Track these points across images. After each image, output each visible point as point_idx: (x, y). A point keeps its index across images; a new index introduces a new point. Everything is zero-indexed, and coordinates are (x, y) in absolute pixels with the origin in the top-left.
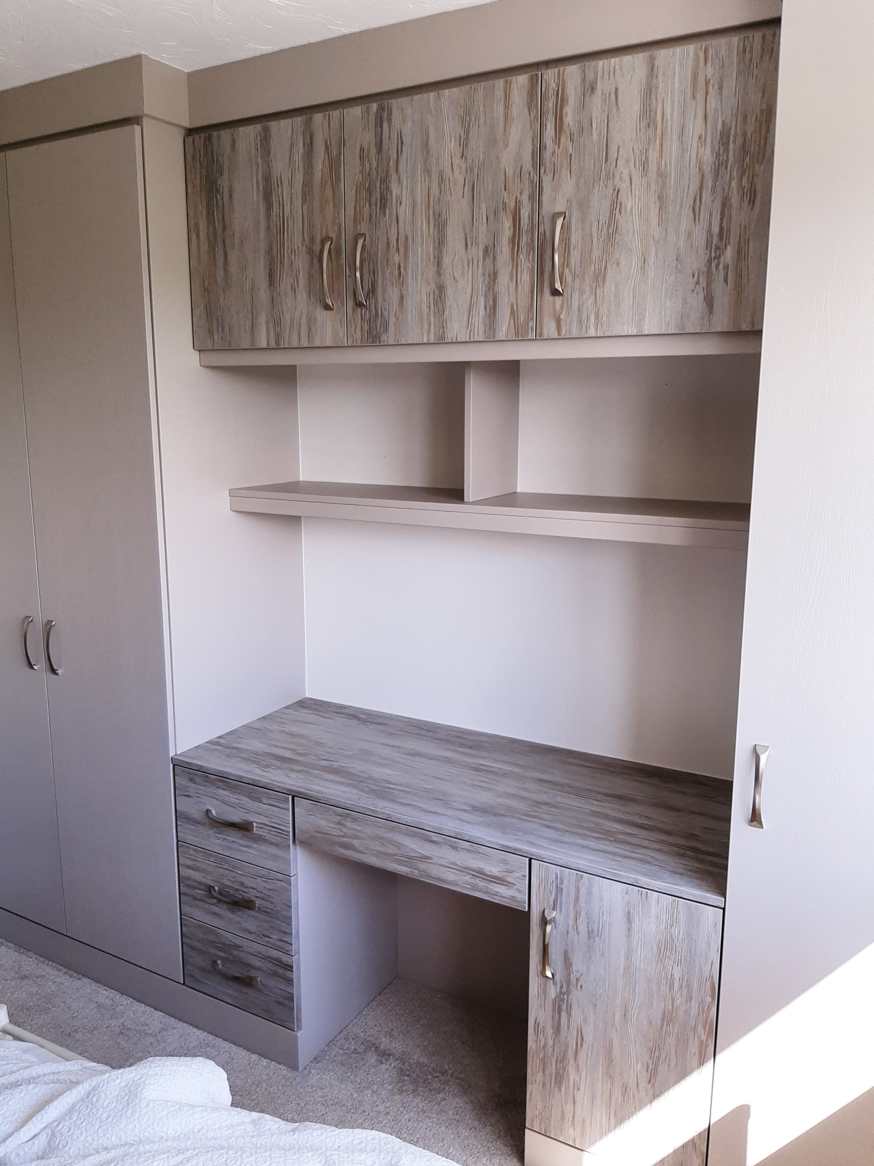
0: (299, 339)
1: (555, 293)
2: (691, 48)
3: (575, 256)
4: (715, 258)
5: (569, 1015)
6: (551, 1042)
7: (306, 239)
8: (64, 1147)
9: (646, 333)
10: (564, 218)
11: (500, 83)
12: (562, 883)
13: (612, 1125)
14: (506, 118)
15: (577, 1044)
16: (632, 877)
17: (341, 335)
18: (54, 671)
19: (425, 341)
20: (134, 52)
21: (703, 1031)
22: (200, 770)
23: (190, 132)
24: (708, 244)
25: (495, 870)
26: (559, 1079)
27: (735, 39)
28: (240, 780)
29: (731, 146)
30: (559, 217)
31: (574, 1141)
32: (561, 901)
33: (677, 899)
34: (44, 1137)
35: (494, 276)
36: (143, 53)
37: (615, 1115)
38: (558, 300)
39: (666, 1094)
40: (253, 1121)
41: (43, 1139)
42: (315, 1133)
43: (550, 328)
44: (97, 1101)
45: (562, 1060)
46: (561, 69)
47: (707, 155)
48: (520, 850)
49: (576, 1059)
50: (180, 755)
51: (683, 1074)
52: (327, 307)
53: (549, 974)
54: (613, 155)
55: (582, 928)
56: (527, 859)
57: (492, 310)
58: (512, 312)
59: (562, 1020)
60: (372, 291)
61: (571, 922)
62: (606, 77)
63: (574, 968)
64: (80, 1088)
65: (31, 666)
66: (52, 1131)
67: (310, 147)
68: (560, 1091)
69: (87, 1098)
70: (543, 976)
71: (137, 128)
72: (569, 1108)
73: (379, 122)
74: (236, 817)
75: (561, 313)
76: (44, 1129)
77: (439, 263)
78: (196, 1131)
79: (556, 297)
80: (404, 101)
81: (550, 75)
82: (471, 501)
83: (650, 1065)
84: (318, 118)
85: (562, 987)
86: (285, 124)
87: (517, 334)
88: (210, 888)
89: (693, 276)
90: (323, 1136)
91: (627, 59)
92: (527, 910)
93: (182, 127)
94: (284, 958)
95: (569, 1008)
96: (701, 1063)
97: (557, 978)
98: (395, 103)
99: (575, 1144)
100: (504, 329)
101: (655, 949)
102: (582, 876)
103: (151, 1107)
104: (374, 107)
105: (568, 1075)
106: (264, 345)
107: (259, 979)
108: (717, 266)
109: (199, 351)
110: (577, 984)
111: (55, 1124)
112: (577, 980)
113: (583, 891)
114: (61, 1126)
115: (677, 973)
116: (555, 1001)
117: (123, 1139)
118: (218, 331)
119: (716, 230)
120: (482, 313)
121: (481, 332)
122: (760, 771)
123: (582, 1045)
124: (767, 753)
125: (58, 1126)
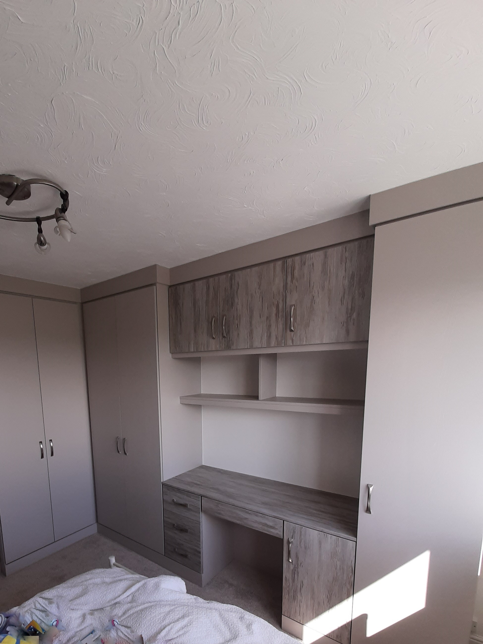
0: (204, 348)
1: (291, 331)
2: (340, 248)
3: (298, 318)
4: (349, 317)
5: (298, 575)
6: (291, 585)
7: (207, 317)
8: (137, 600)
9: (324, 343)
10: (294, 307)
11: (272, 265)
12: (295, 529)
13: (314, 615)
14: (274, 276)
15: (301, 587)
16: (321, 529)
17: (218, 347)
18: (125, 454)
19: (246, 348)
20: (153, 264)
21: (349, 585)
22: (171, 486)
23: (170, 287)
24: (347, 313)
25: (271, 524)
26: (294, 598)
27: (356, 243)
28: (184, 490)
29: (355, 279)
30: (292, 306)
31: (300, 621)
32: (295, 536)
33: (338, 537)
34: (131, 596)
35: (270, 326)
36: (157, 264)
37: (315, 613)
38: (292, 333)
39: (334, 607)
40: (195, 599)
41: (130, 598)
42: (215, 604)
43: (290, 342)
44: (147, 586)
45: (295, 592)
46: (293, 258)
47: (346, 282)
48: (280, 517)
49: (300, 591)
50: (164, 481)
51: (341, 600)
52: (214, 338)
53: (290, 561)
54: (312, 285)
55: (303, 545)
56: (282, 521)
57: (269, 337)
58: (276, 338)
59: (295, 577)
60: (228, 332)
61: (299, 543)
62: (309, 259)
63: (300, 559)
64: (141, 582)
65: (119, 452)
66: (133, 595)
67: (208, 288)
68: (295, 602)
69: (143, 585)
70: (288, 561)
71: (155, 287)
72: (298, 609)
73: (231, 279)
74: (182, 502)
75: (294, 337)
76: (130, 594)
77: (251, 323)
78: (177, 599)
79: (292, 332)
80: (240, 272)
81: (289, 261)
82: (261, 399)
83: (328, 595)
84: (211, 280)
85: (295, 566)
86: (200, 282)
87: (278, 344)
88: (174, 525)
89: (341, 323)
90: (218, 605)
91: (317, 253)
92: (282, 538)
93: (167, 285)
94: (198, 549)
95: (298, 573)
96: (348, 597)
97: (294, 562)
98: (236, 273)
99: (300, 622)
100: (273, 343)
101: (330, 555)
102: (303, 527)
103: (163, 590)
104: (230, 275)
105: (297, 596)
106: (193, 351)
107: (189, 556)
108: (350, 319)
109: (172, 353)
110: (301, 565)
111: (134, 593)
112: (301, 564)
113: (303, 533)
114: (136, 594)
115: (338, 563)
116: (292, 570)
117: (155, 599)
118: (178, 347)
119: (350, 307)
120: (266, 338)
121: (266, 344)
122: (370, 494)
123: (302, 587)
124: (372, 487)
125: (135, 593)
